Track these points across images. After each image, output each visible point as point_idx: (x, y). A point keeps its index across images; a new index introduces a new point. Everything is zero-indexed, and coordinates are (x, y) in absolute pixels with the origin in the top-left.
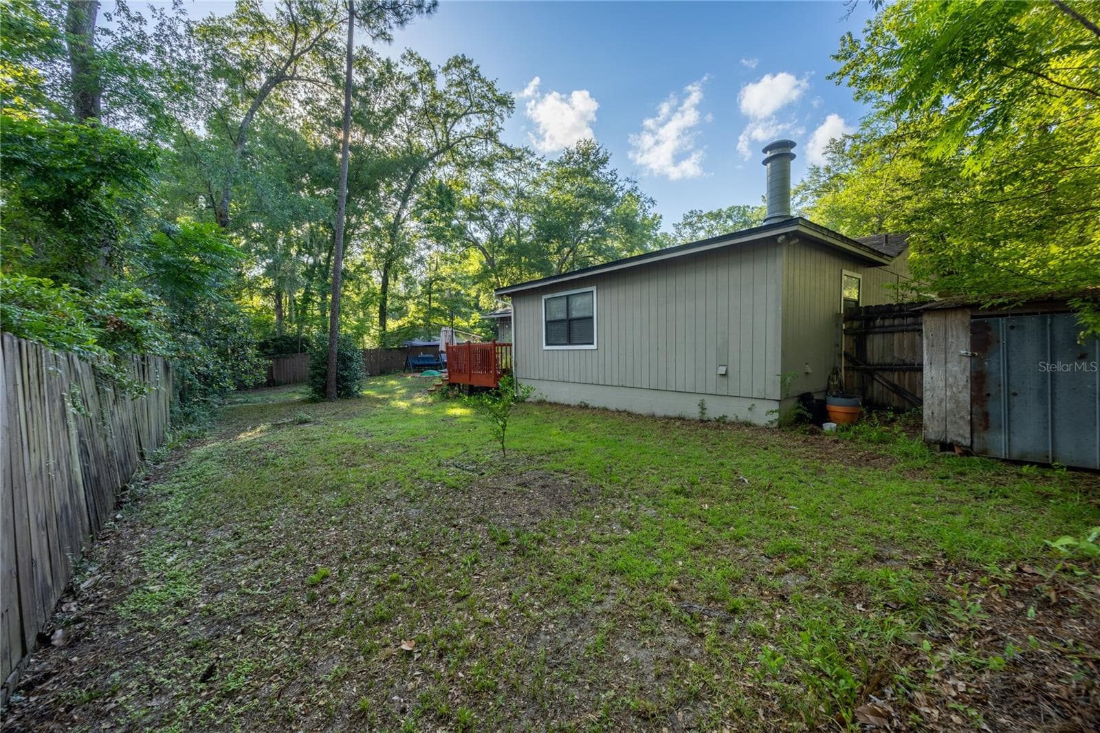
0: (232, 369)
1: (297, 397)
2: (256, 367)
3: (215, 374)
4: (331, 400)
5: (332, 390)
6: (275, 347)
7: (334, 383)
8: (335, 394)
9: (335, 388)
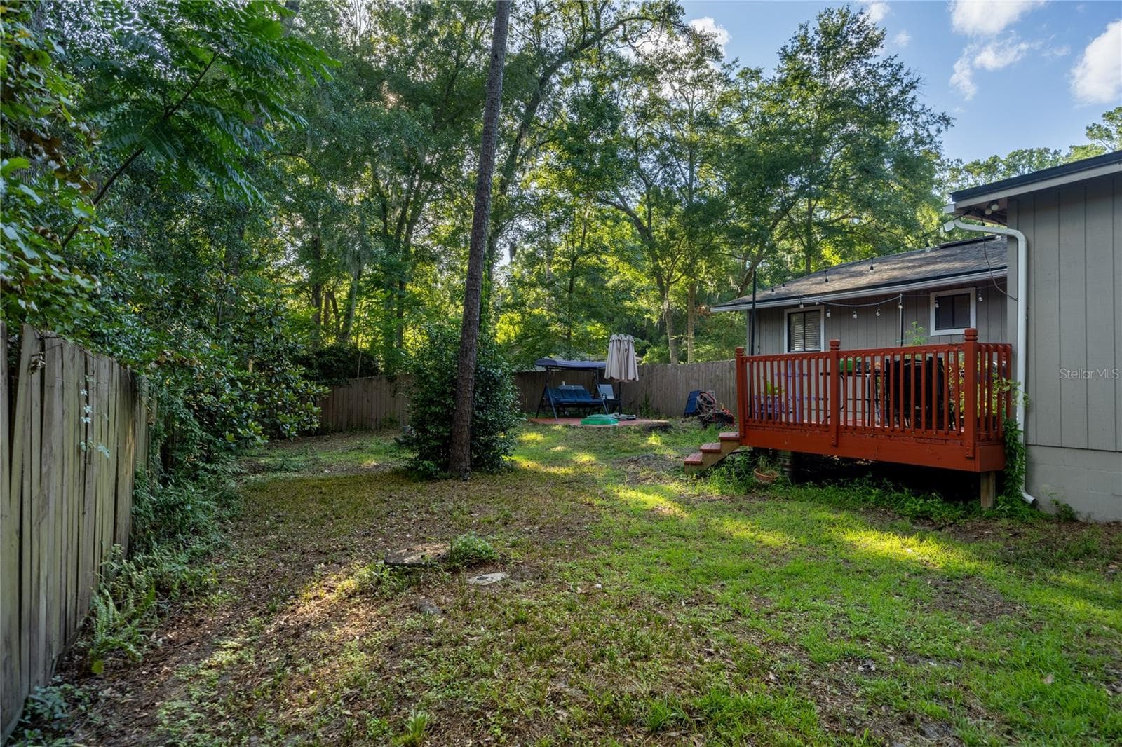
0: (260, 401)
1: (371, 462)
2: (303, 398)
3: (230, 410)
4: (461, 476)
5: (463, 453)
6: (321, 366)
7: (466, 436)
8: (466, 464)
9: (466, 449)
